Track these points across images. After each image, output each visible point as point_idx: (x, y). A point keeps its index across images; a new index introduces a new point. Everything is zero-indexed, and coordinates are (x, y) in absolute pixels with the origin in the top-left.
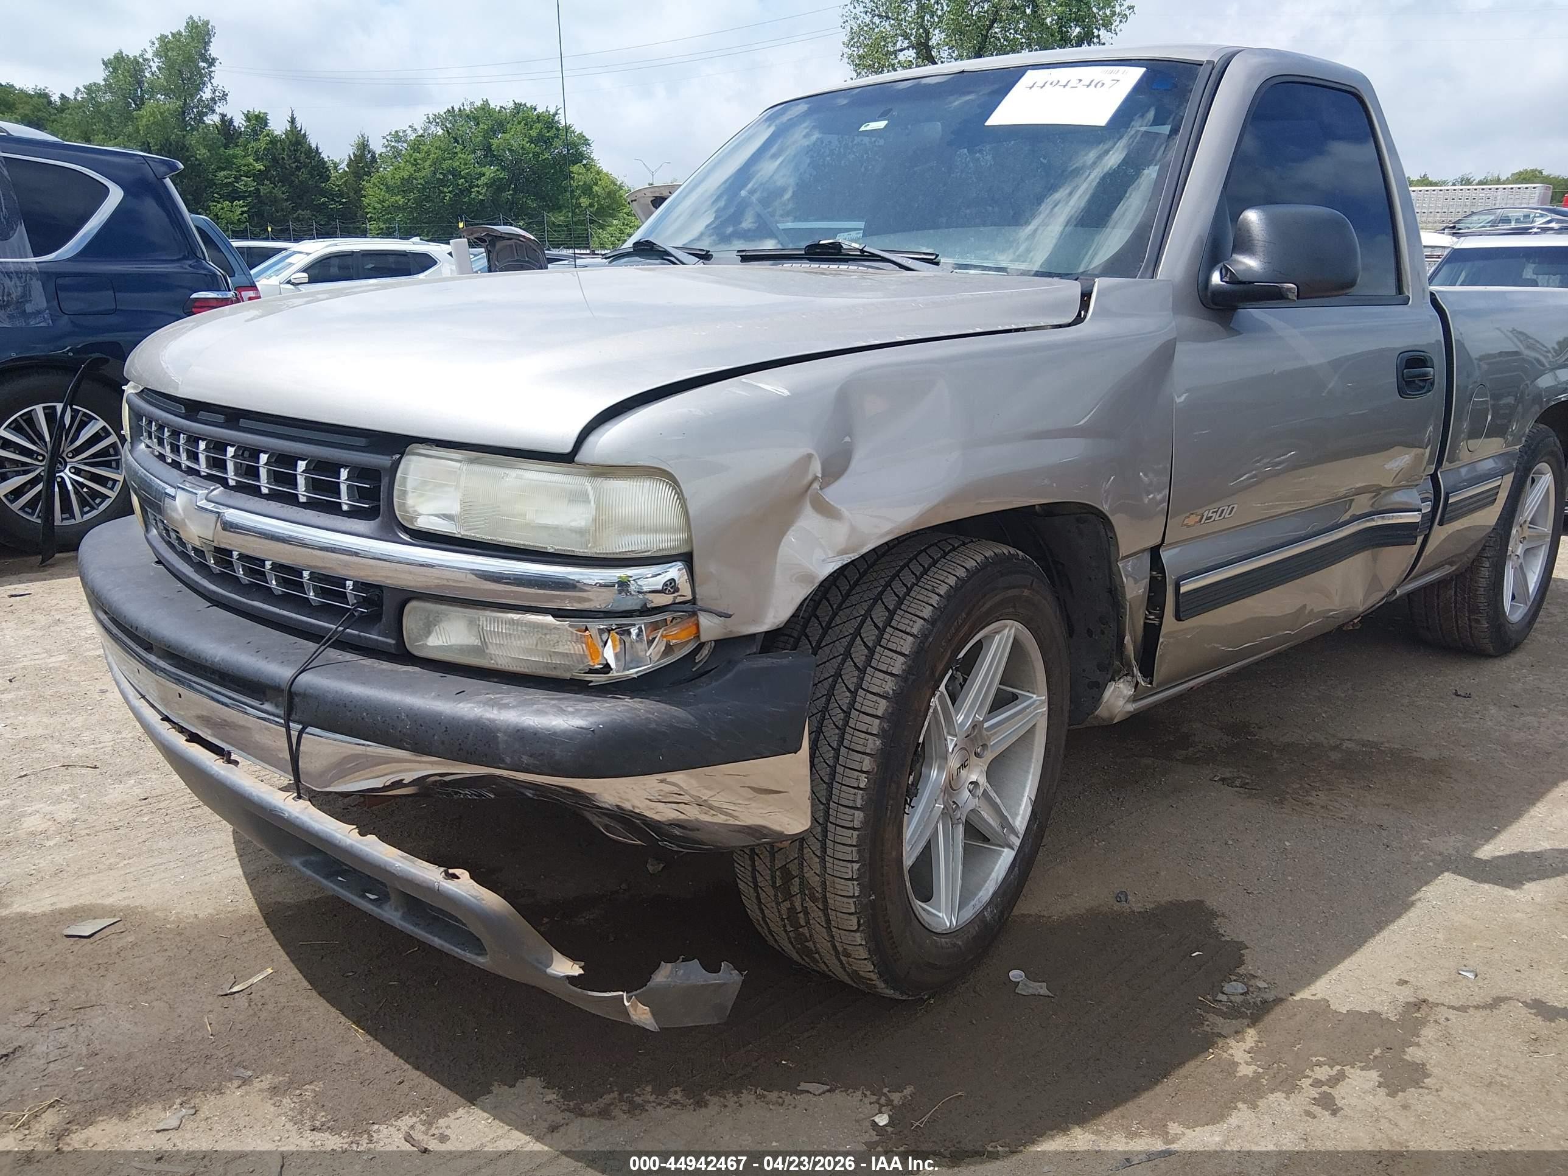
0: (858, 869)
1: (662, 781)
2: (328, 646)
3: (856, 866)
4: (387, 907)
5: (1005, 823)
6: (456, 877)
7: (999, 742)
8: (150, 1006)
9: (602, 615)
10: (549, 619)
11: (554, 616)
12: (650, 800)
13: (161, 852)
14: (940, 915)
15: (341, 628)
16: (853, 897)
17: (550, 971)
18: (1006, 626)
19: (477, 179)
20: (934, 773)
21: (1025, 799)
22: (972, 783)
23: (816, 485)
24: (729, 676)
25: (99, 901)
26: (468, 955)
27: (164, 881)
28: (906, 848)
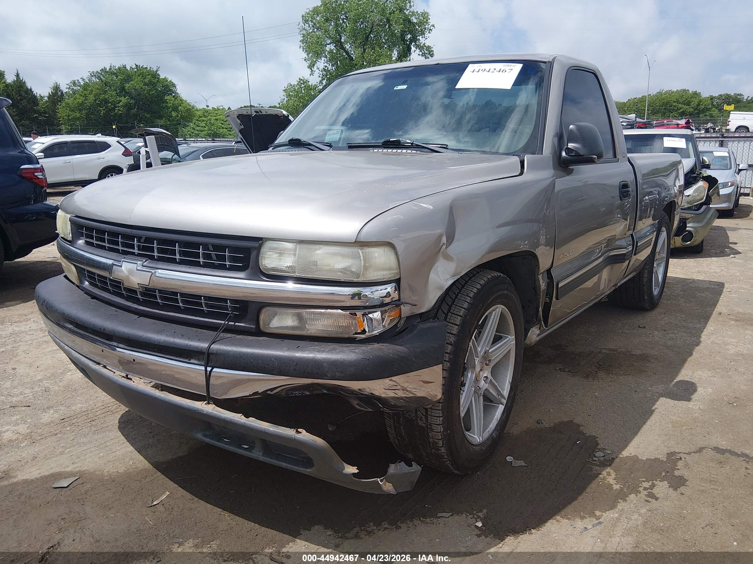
0: (442, 420)
1: (391, 380)
2: (222, 332)
3: (441, 419)
4: (254, 451)
5: (500, 394)
6: (300, 433)
7: (495, 358)
8: (115, 516)
9: (362, 308)
10: (340, 311)
11: (342, 310)
12: (385, 389)
13: (85, 444)
14: (475, 437)
15: (227, 322)
16: (440, 432)
17: (344, 472)
18: (498, 308)
19: (118, 103)
20: (470, 375)
21: (507, 382)
22: (485, 377)
23: (444, 247)
24: (415, 332)
25: (64, 470)
26: (301, 469)
27: (93, 457)
28: (462, 409)
